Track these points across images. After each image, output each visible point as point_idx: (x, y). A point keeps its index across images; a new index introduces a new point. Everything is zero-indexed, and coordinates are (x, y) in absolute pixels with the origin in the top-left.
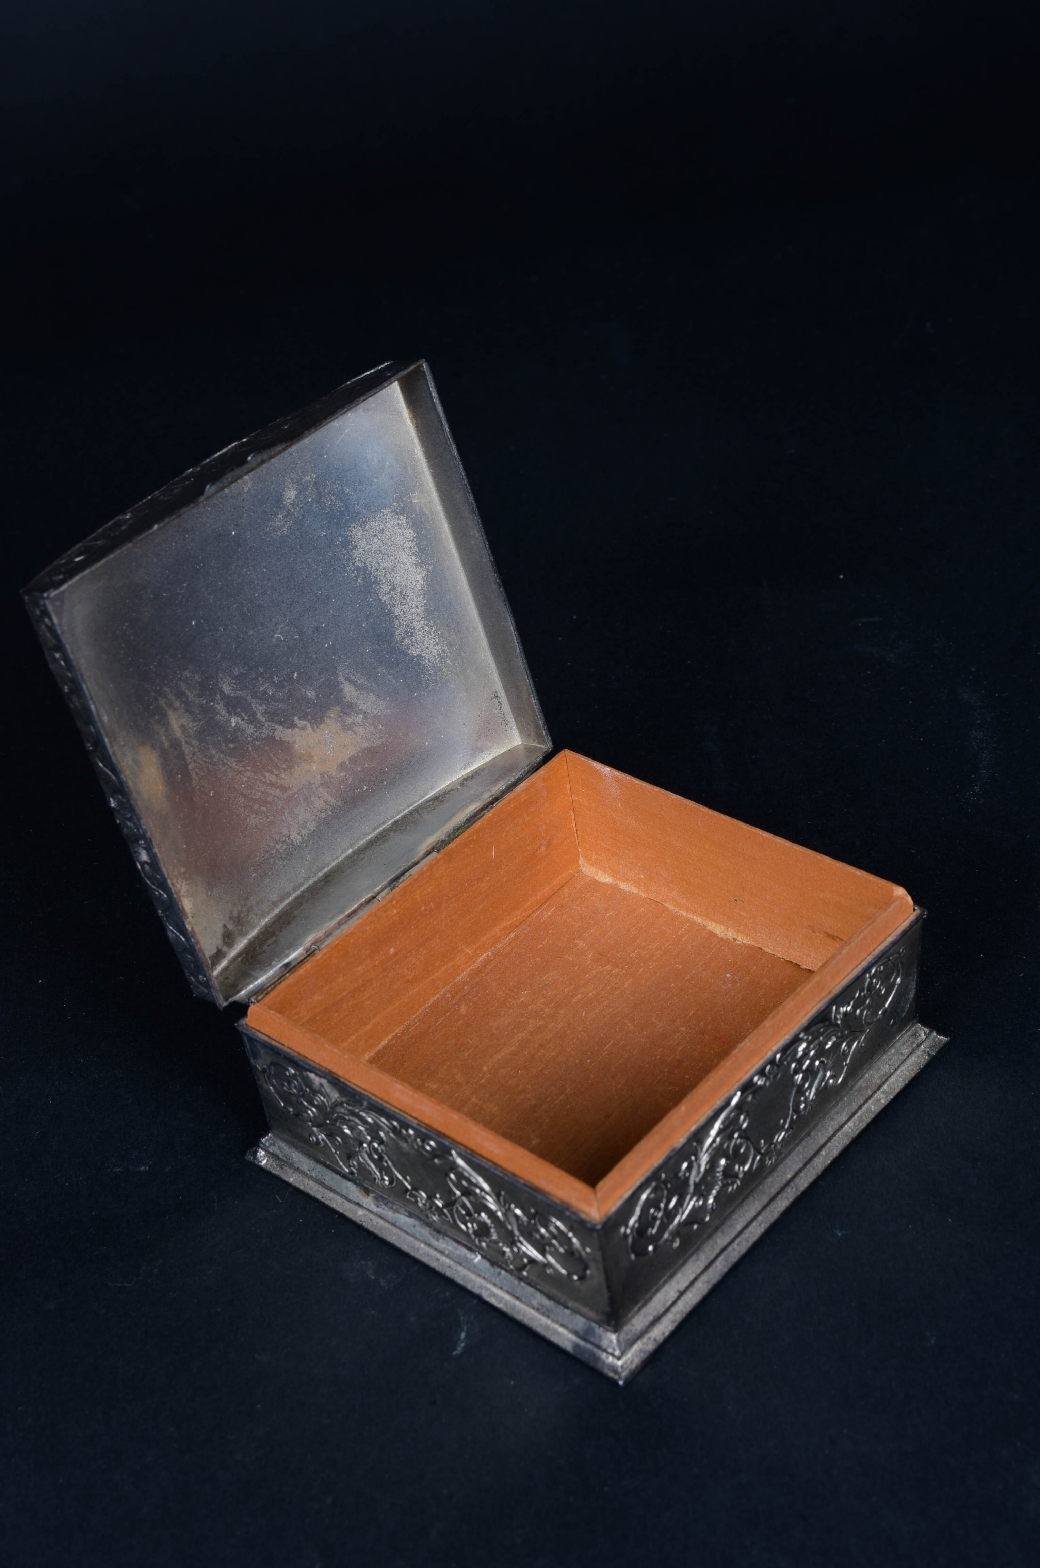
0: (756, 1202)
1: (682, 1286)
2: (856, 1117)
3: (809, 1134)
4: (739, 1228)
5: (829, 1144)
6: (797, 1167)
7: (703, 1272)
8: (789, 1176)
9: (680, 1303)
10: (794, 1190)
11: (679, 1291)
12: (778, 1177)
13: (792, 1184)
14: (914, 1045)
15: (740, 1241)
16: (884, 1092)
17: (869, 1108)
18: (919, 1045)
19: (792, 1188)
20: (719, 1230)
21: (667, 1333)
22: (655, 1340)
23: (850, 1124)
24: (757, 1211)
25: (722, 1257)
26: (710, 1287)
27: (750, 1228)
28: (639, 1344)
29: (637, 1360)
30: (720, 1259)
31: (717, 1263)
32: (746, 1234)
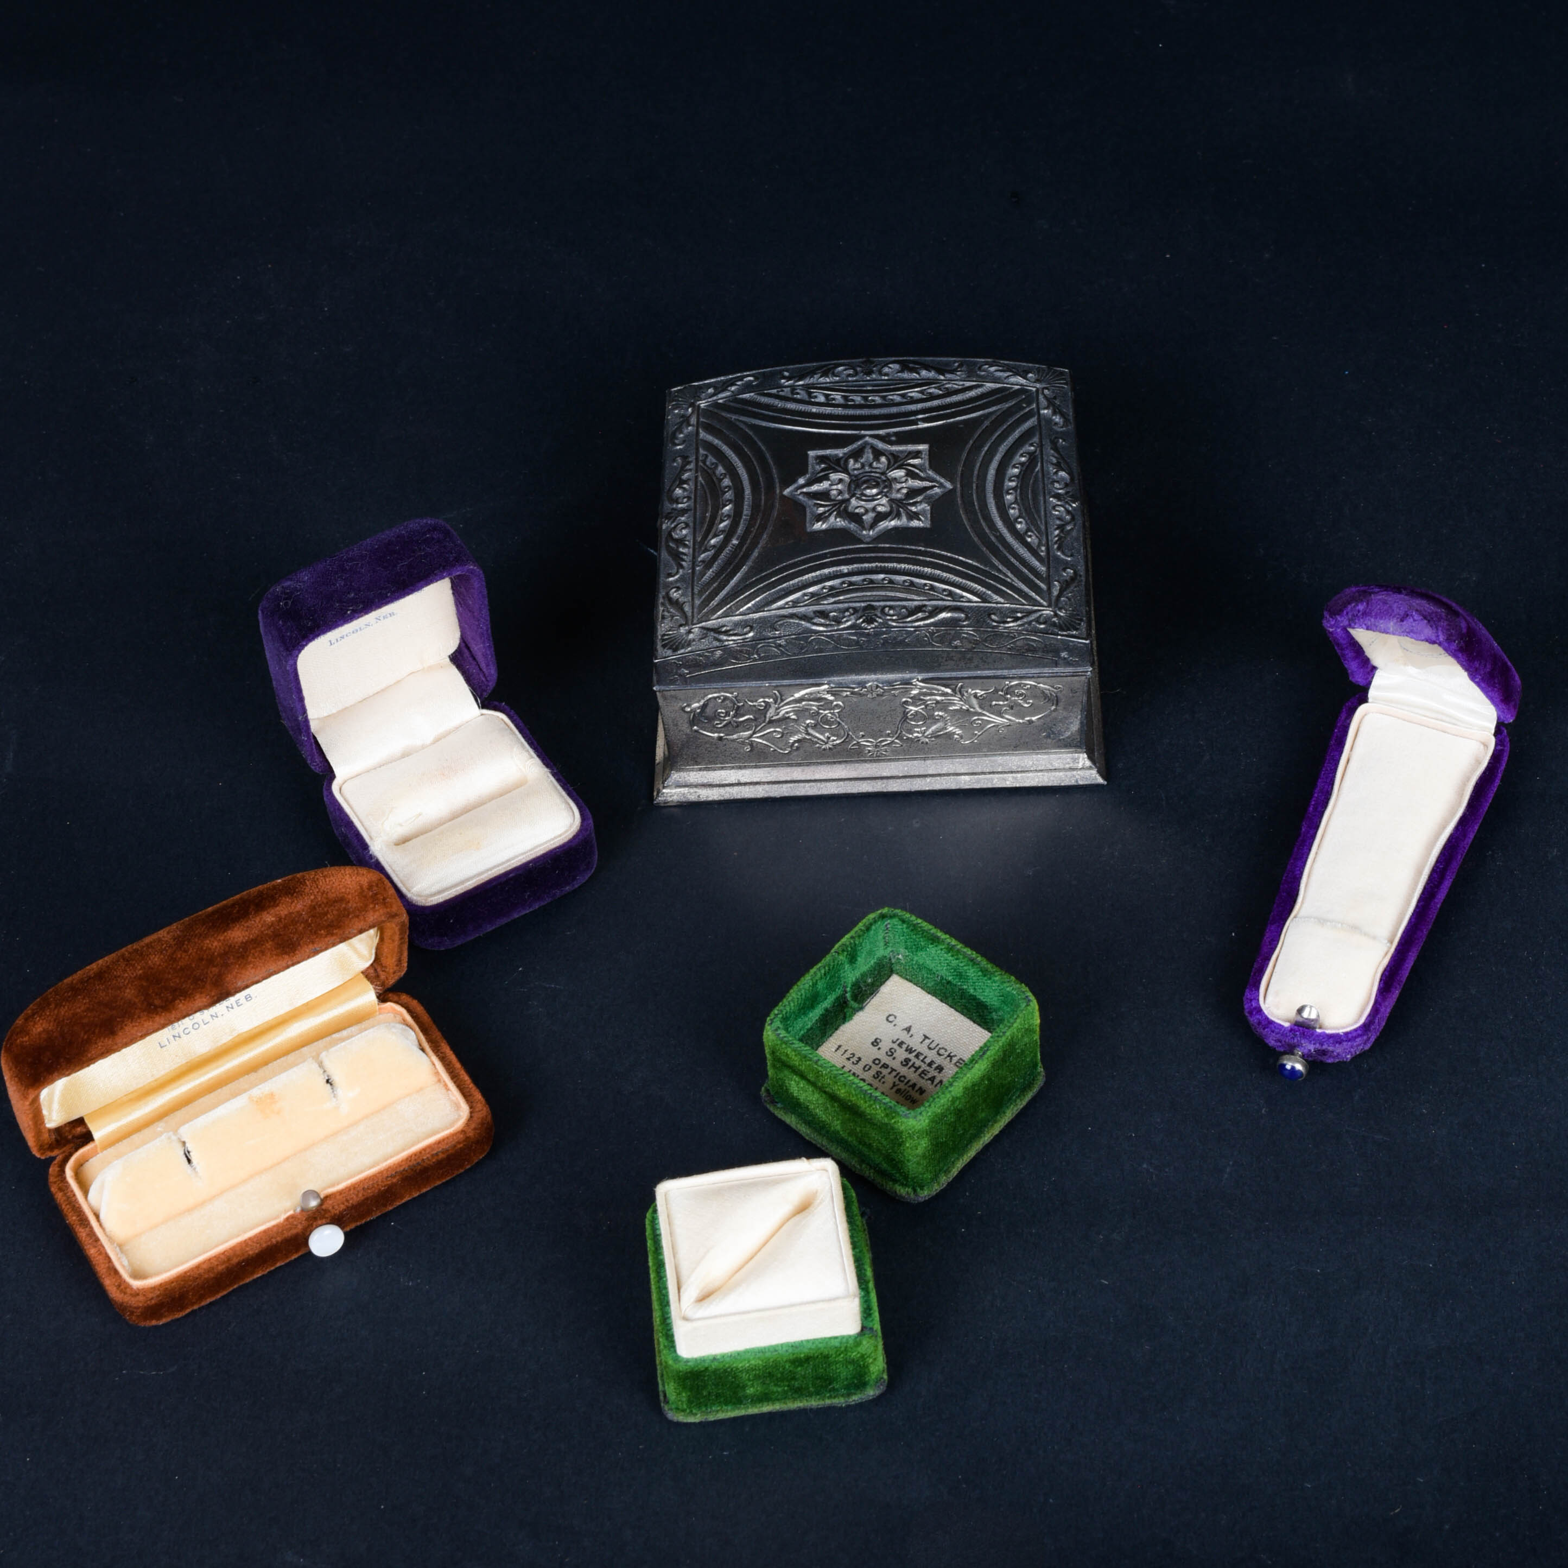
1: (743, 780)
2: (976, 777)
3: (925, 759)
4: (817, 777)
5: (938, 778)
6: (895, 773)
7: (769, 783)
8: (885, 774)
9: (735, 789)
10: (883, 785)
11: (739, 781)
13: (885, 781)
14: (1067, 766)
16: (1015, 778)
17: (992, 779)
18: (1071, 769)
21: (710, 799)
22: (699, 796)
23: (967, 778)
25: (792, 785)
26: (766, 796)
27: (828, 784)
28: (685, 790)
29: (675, 798)
30: (789, 785)
31: (785, 786)
32: (823, 785)
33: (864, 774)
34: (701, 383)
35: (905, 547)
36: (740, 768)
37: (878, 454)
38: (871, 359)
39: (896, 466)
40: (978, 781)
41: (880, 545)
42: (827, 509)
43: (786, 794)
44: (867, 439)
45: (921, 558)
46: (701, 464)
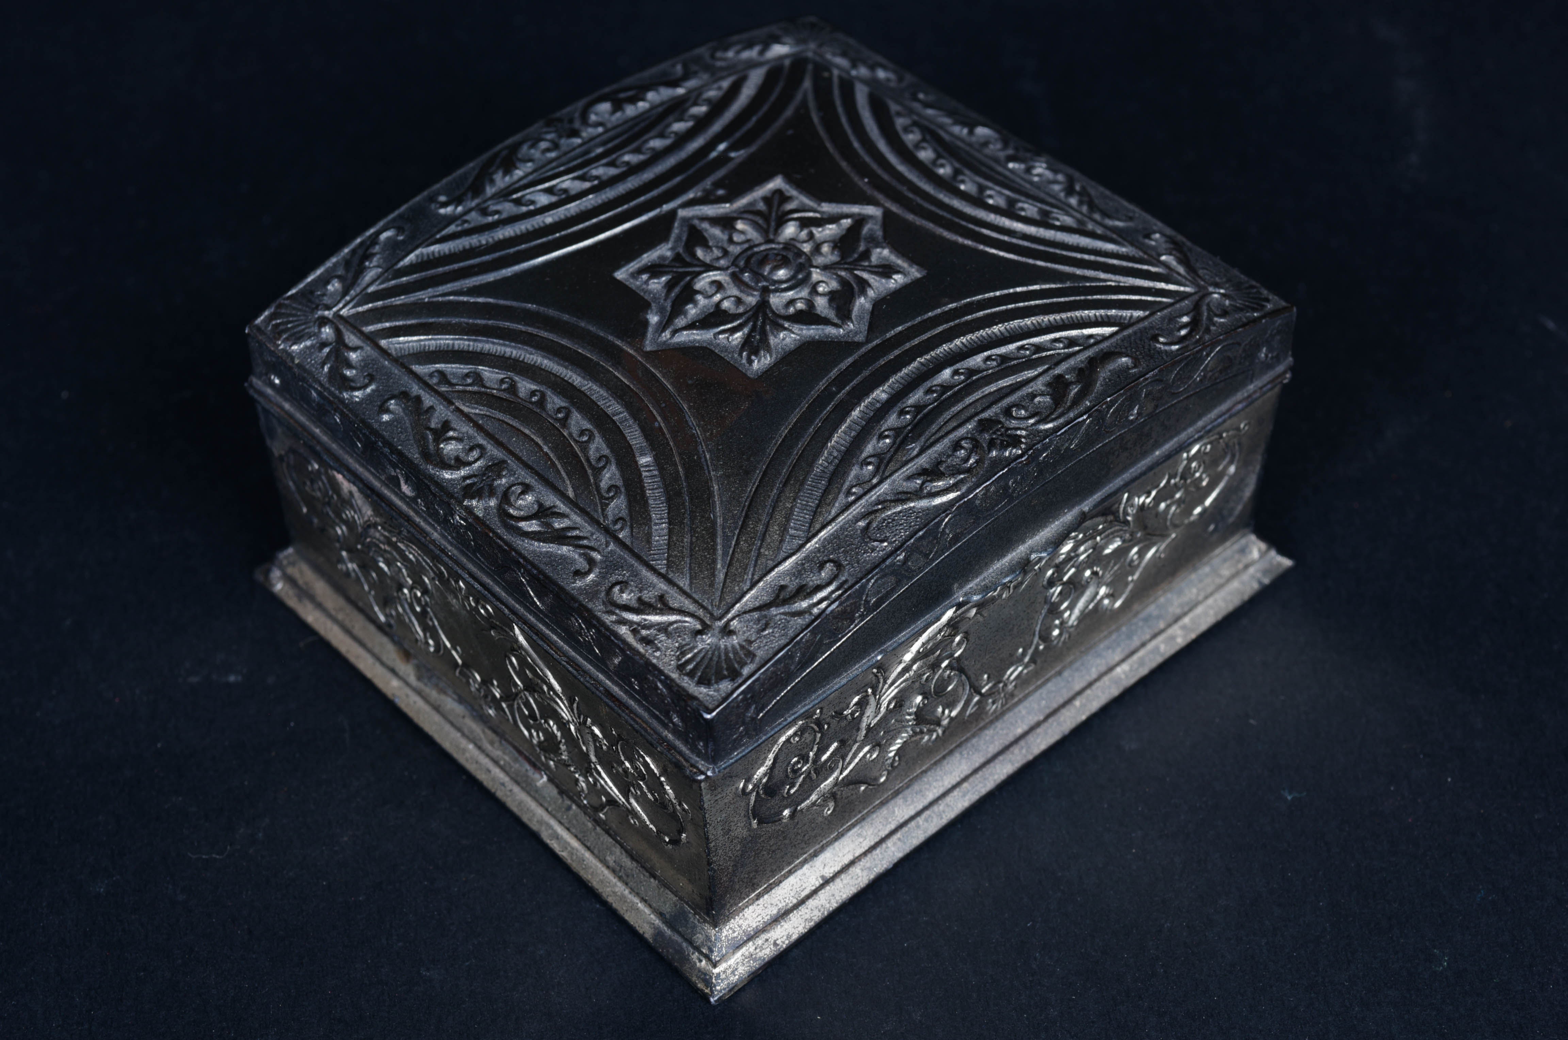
0: (964, 761)
1: (829, 872)
2: (1135, 657)
3: (1059, 673)
4: (931, 796)
5: (1089, 692)
6: (1033, 719)
7: (865, 854)
8: (1019, 731)
9: (823, 895)
10: (1024, 751)
11: (822, 877)
12: (1002, 729)
13: (1022, 743)
15: (930, 816)
16: (1184, 628)
17: (1157, 648)
18: (1247, 567)
19: (1022, 748)
20: (900, 796)
21: (795, 937)
22: (775, 944)
23: (1125, 667)
24: (962, 776)
25: (899, 835)
26: (872, 877)
27: (948, 799)
28: (750, 947)
29: (743, 971)
30: (895, 837)
31: (889, 843)
32: (941, 806)
33: (993, 749)
34: (301, 286)
35: (926, 317)
36: (815, 855)
37: (726, 222)
38: (558, 115)
39: (773, 224)
40: (1141, 662)
41: (888, 335)
42: (746, 330)
43: (900, 855)
44: (682, 213)
45: (969, 317)
46: (443, 389)
